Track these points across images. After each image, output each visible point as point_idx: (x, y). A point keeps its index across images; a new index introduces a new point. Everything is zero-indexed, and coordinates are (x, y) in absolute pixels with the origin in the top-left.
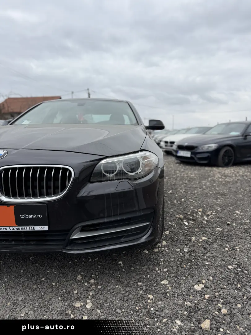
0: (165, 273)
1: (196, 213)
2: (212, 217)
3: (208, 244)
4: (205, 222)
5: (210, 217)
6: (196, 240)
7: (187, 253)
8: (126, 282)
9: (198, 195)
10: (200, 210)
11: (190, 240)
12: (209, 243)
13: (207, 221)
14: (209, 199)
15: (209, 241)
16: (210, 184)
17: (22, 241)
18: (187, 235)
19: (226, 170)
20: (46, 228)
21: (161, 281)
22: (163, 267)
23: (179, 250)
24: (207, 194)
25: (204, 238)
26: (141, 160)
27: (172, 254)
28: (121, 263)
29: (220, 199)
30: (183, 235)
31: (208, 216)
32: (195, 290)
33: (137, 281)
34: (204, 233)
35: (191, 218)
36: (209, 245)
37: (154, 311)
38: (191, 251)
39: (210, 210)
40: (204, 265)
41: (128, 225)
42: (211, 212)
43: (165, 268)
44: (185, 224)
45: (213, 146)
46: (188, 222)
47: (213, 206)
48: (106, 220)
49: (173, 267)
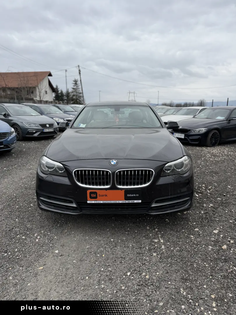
0: (195, 225)
1: (201, 187)
2: (213, 190)
3: (214, 208)
4: (209, 194)
5: (211, 191)
6: (206, 206)
7: (203, 214)
8: (175, 230)
9: (198, 173)
10: (204, 185)
11: (203, 206)
12: (216, 208)
13: (210, 193)
14: (207, 177)
15: (215, 207)
16: (204, 164)
17: (124, 208)
18: (200, 203)
19: (213, 149)
20: (140, 201)
21: (195, 229)
22: (193, 222)
23: (198, 212)
24: (204, 172)
25: (211, 205)
26: (184, 162)
27: (195, 215)
28: (168, 220)
29: (215, 177)
30: (198, 203)
31: (209, 190)
32: (214, 233)
33: (181, 229)
34: (210, 202)
35: (199, 191)
36: (216, 209)
37: (197, 243)
38: (206, 213)
39: (210, 186)
40: (216, 221)
41: (179, 199)
42: (211, 187)
43: (194, 222)
44: (196, 196)
45: (203, 130)
46: (198, 195)
47: (211, 182)
48: (169, 197)
49: (198, 222)
